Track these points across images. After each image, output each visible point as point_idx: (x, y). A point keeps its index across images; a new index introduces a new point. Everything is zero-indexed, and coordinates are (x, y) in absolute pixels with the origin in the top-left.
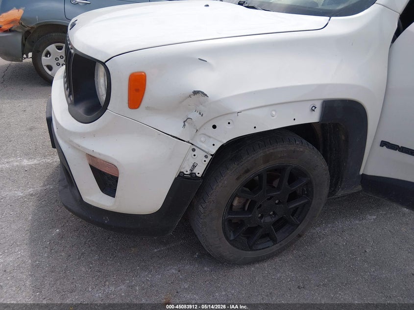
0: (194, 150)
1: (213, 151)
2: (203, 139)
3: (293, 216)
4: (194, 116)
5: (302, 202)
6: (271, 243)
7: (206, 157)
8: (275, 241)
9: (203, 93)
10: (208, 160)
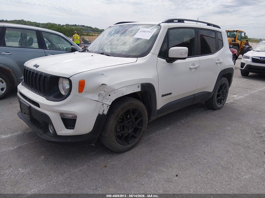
0: (103, 105)
1: (110, 104)
2: (106, 100)
3: (139, 126)
4: (102, 92)
5: (140, 120)
6: (135, 139)
7: (108, 106)
8: (136, 138)
9: (105, 84)
10: (108, 108)
